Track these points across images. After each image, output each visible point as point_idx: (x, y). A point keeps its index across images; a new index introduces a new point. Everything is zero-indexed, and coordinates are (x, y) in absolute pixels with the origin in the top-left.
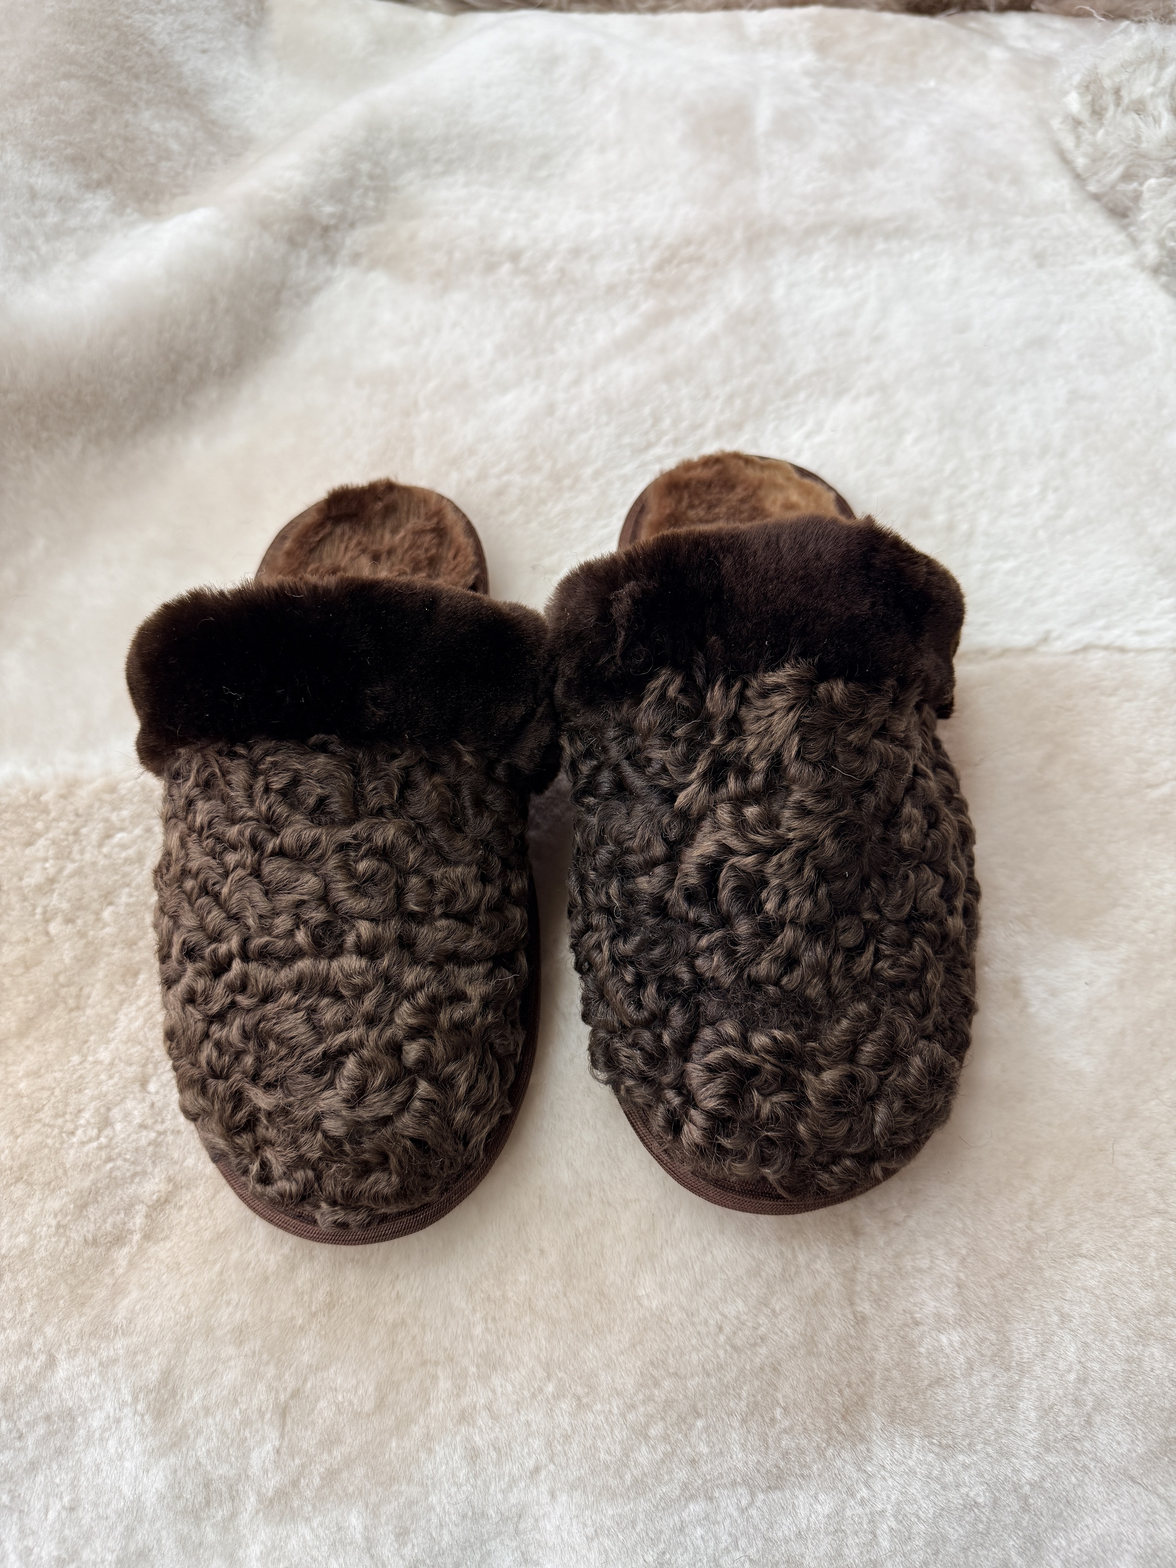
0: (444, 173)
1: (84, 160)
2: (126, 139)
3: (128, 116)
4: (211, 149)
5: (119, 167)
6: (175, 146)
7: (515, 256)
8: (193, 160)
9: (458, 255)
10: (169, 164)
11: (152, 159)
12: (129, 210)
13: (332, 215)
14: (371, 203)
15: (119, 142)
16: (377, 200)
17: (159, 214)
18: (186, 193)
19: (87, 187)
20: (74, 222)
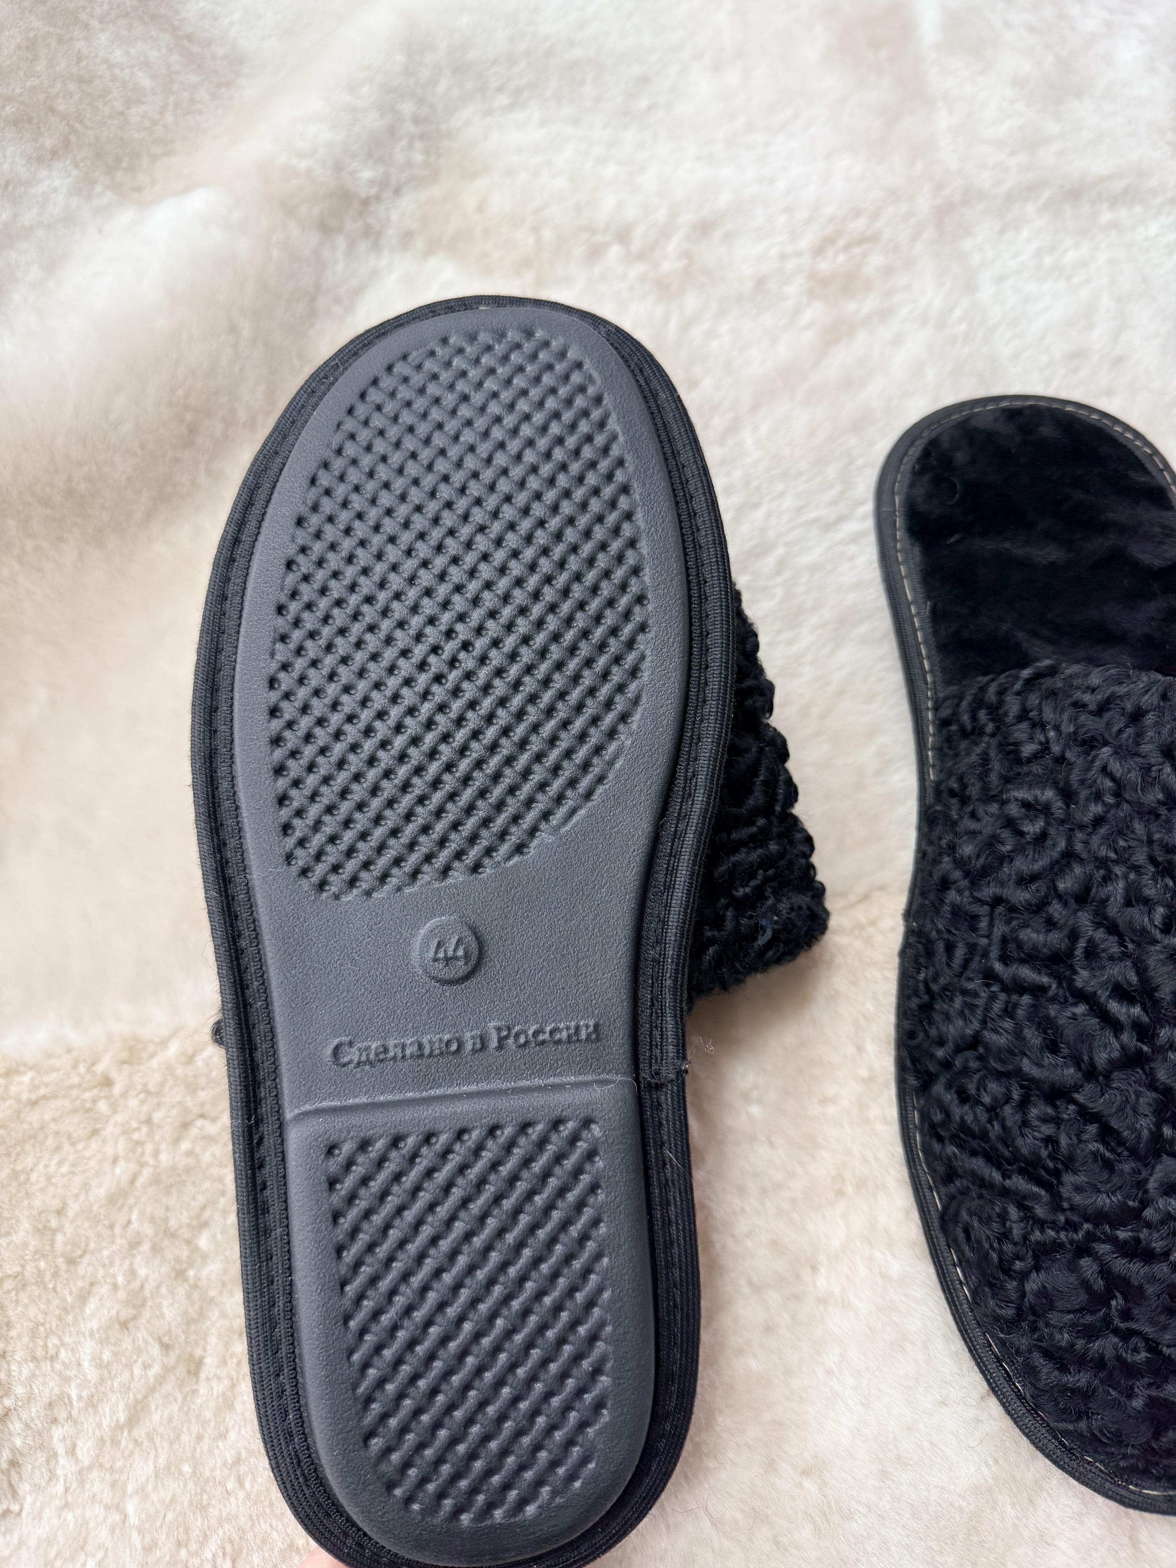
0: (511, 107)
1: (30, 120)
2: (81, 80)
3: (80, 45)
4: (193, 78)
5: (77, 125)
6: (146, 82)
7: (623, 235)
8: (172, 99)
9: (547, 234)
10: (142, 109)
11: (118, 105)
12: (98, 189)
13: (372, 182)
14: (419, 157)
15: (72, 86)
16: (427, 152)
17: (138, 189)
18: (169, 153)
19: (40, 160)
20: (28, 217)
